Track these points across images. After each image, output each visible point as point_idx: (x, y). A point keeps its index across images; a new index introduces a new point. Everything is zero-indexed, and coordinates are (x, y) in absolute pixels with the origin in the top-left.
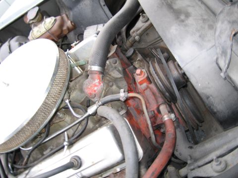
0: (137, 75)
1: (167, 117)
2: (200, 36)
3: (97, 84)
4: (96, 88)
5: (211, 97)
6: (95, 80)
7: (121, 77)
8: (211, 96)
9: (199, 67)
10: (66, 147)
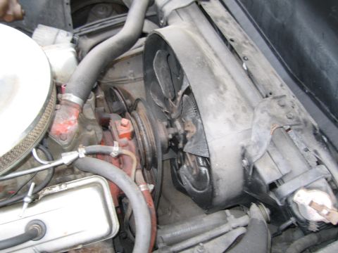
0: (122, 125)
1: (145, 187)
2: (234, 116)
3: (73, 122)
4: (69, 128)
5: (220, 180)
6: (71, 116)
7: (93, 120)
8: (221, 178)
9: (224, 147)
10: (25, 205)
